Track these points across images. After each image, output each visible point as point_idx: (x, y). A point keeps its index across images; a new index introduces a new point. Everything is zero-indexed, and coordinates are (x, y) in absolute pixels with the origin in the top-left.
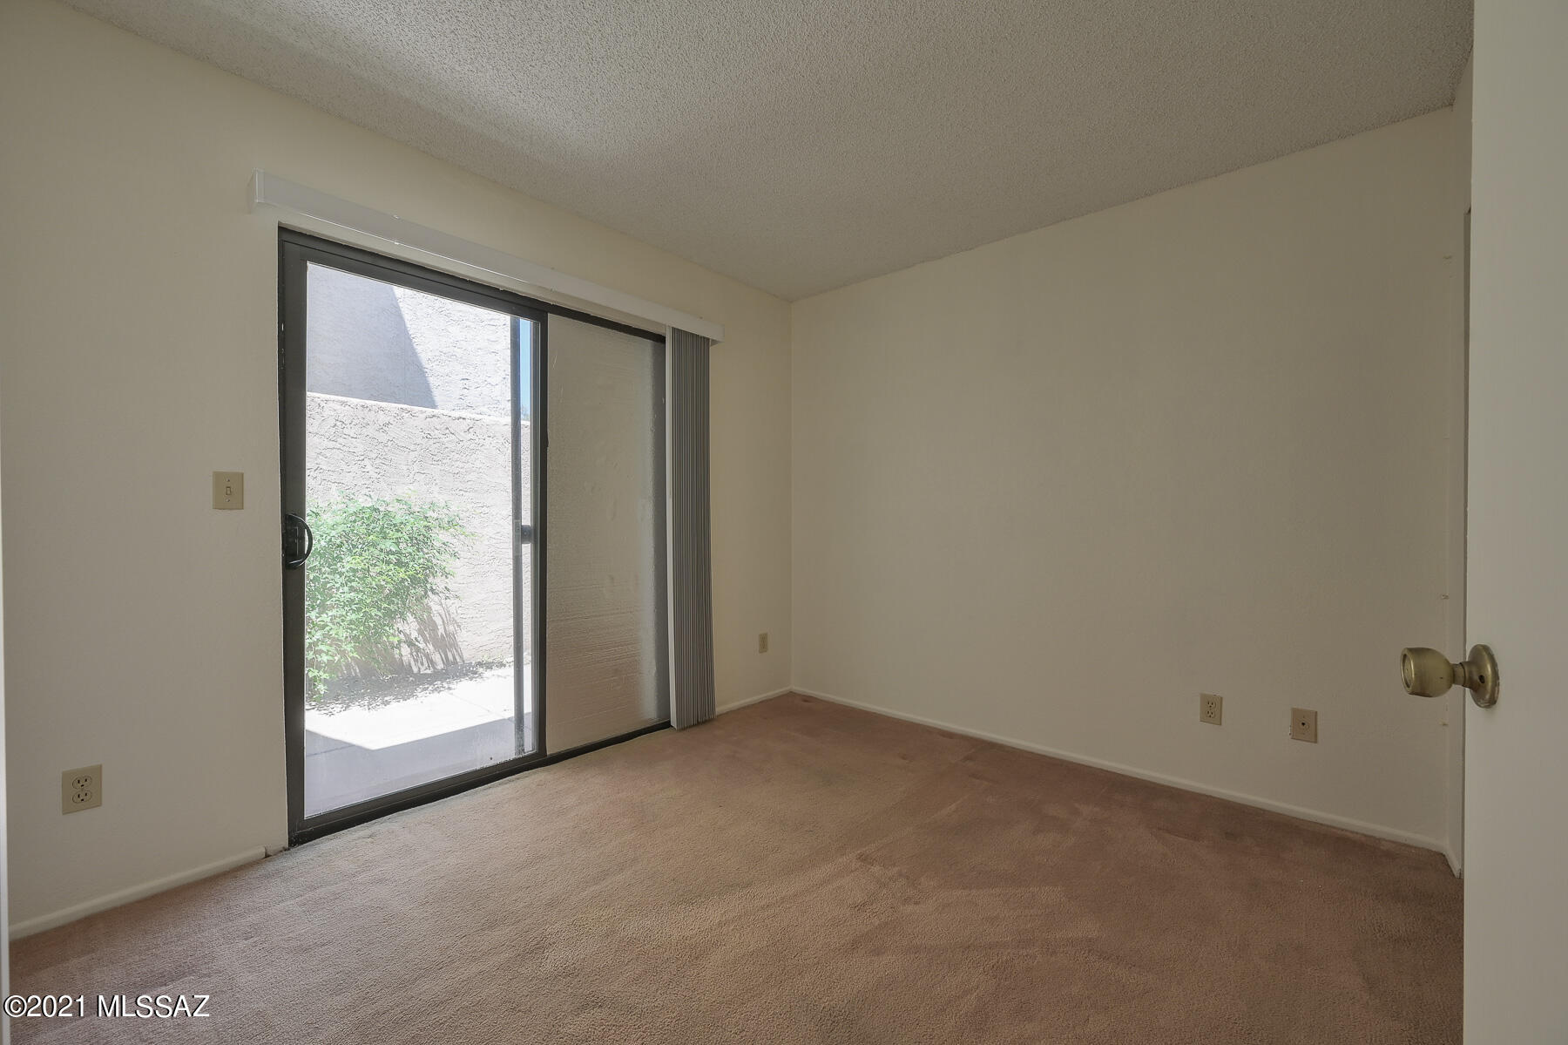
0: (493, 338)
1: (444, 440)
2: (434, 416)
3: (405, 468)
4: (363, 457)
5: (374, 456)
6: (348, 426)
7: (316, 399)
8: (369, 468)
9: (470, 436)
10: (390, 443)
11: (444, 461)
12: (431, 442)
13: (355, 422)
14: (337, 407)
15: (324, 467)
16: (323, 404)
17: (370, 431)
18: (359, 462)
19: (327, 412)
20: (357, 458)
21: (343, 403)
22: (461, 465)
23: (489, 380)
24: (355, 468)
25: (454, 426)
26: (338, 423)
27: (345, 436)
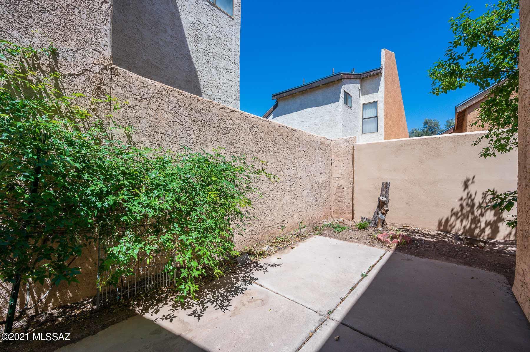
0: (230, 78)
1: (228, 123)
2: (223, 108)
3: (210, 137)
4: (189, 129)
5: (195, 129)
6: (183, 108)
7: (165, 88)
8: (193, 136)
9: (238, 122)
10: (203, 121)
11: (228, 135)
12: (222, 123)
13: (187, 106)
14: (177, 95)
15: (170, 133)
16: (169, 92)
17: (193, 113)
18: (188, 132)
19: (172, 98)
20: (187, 129)
21: (180, 94)
22: (235, 138)
23: (228, 99)
24: (186, 135)
25: (232, 114)
26: (178, 106)
27: (181, 115)
